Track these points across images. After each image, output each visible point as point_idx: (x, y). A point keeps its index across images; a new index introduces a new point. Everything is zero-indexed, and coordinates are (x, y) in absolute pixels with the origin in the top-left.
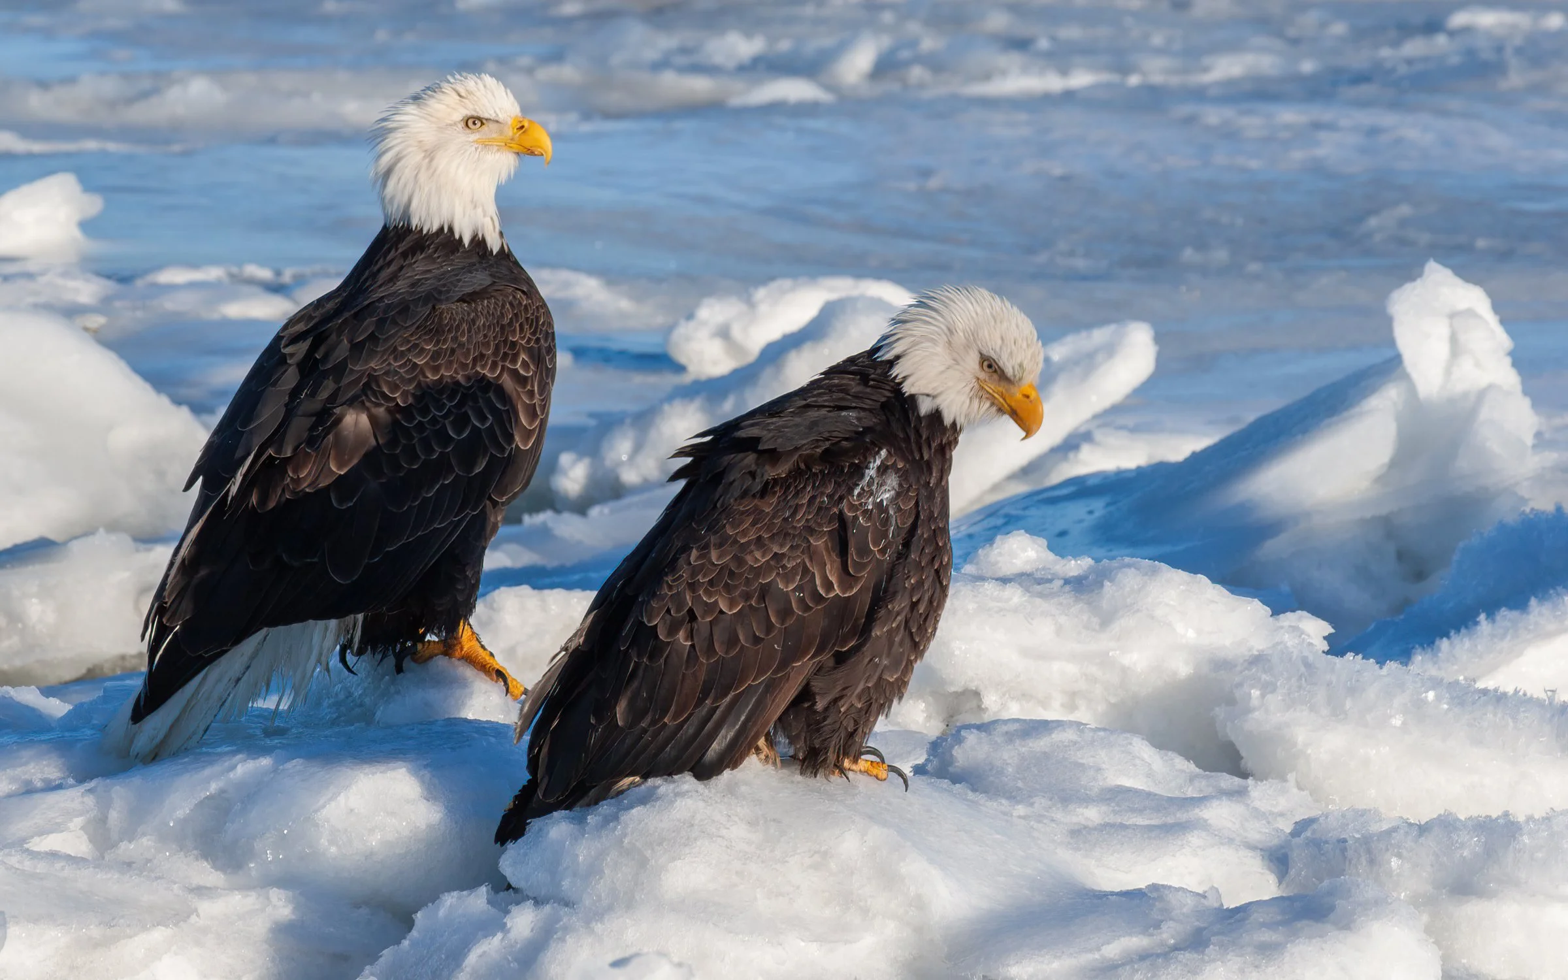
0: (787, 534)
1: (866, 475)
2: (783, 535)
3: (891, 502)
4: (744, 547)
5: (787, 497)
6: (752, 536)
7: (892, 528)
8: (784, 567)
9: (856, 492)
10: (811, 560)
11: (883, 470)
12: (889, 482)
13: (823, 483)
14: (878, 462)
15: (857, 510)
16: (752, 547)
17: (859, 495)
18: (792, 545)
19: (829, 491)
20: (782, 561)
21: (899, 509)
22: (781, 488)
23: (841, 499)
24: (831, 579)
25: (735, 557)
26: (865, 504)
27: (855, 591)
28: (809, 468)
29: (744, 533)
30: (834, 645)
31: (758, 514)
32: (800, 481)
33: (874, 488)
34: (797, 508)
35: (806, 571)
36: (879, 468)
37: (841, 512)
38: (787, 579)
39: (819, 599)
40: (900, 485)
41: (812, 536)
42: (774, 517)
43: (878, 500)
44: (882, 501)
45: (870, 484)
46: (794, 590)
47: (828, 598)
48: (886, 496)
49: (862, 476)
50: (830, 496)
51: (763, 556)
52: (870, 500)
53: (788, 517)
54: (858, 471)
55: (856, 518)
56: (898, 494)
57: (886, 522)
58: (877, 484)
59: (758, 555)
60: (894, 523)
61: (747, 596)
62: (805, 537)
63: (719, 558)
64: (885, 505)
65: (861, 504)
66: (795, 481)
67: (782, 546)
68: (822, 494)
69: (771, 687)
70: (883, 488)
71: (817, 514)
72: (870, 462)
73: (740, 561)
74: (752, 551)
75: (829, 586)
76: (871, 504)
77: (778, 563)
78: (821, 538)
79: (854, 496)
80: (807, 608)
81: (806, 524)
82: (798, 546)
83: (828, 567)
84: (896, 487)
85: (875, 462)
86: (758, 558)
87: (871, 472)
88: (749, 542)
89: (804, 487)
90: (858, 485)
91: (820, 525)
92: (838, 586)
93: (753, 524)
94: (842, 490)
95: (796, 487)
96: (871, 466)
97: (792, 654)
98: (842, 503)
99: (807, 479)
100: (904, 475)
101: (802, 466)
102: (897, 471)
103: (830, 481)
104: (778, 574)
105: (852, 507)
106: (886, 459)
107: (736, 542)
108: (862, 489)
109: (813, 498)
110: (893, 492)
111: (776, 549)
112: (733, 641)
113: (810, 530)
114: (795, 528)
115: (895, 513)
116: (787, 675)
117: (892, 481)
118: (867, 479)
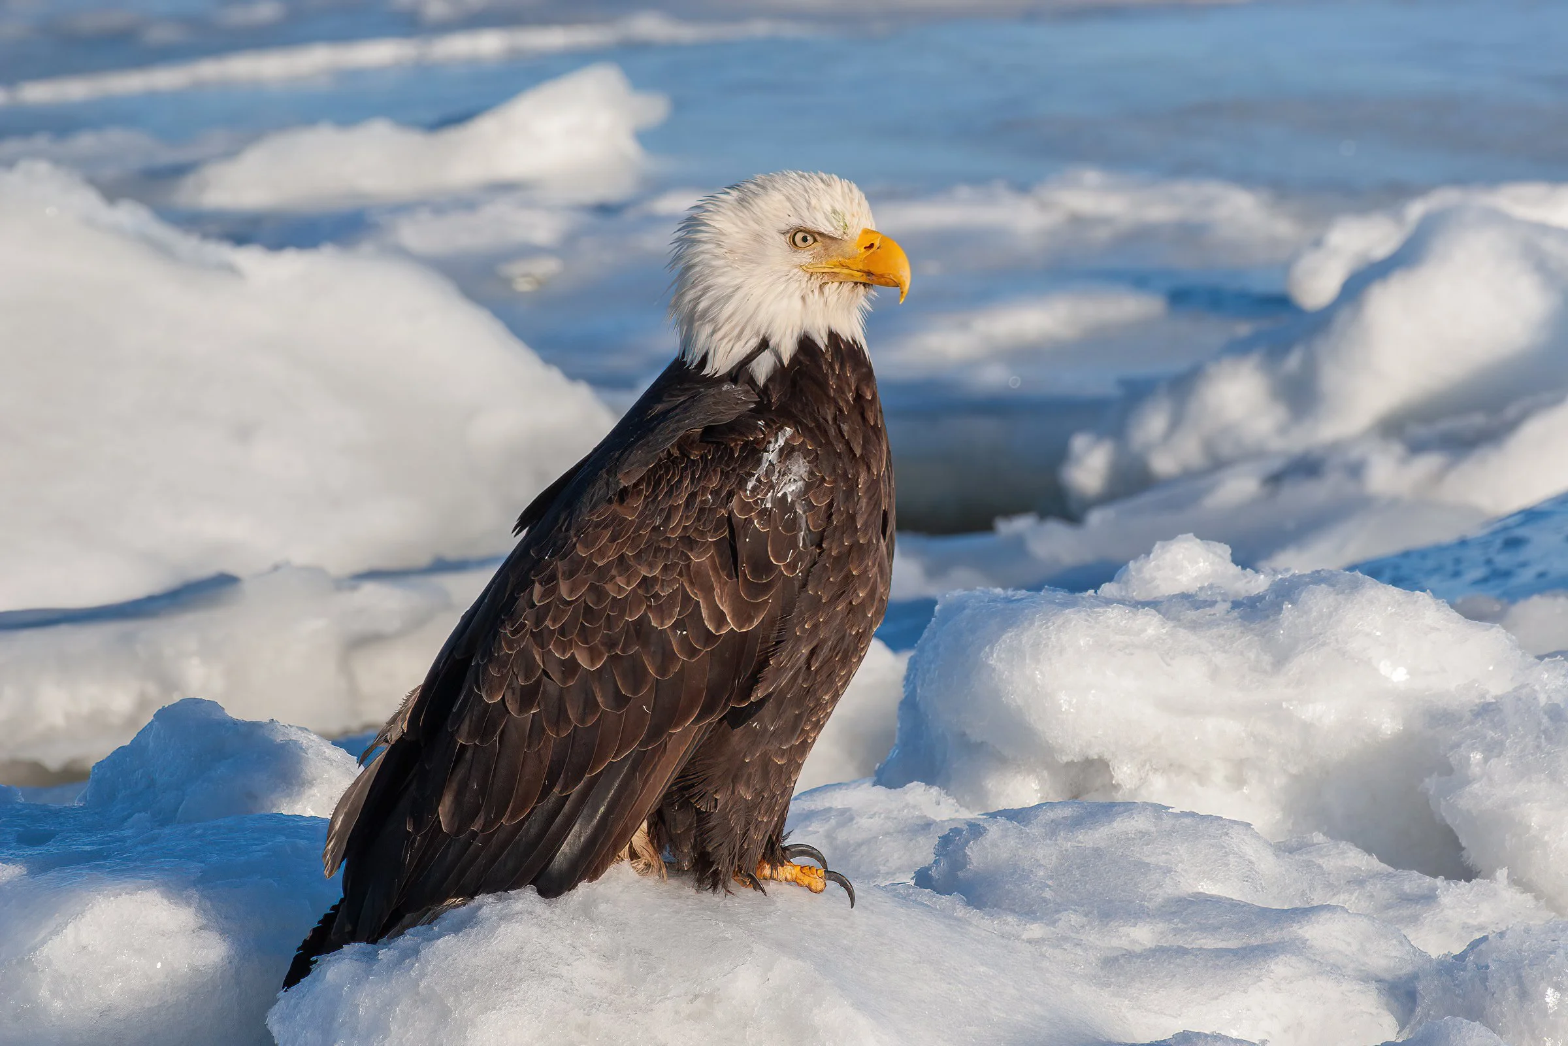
0: (658, 549)
1: (764, 460)
2: (653, 550)
3: (798, 497)
4: (603, 573)
5: (657, 496)
6: (612, 555)
7: (802, 533)
8: (656, 596)
9: (750, 485)
10: (692, 583)
11: (787, 453)
12: (795, 468)
13: (705, 475)
14: (781, 442)
15: (752, 509)
16: (614, 572)
17: (754, 489)
18: (666, 565)
19: (714, 484)
20: (653, 586)
21: (810, 507)
22: (648, 485)
23: (730, 494)
24: (721, 608)
25: (593, 588)
26: (762, 500)
27: (756, 623)
28: (685, 455)
29: (601, 553)
30: (728, 700)
31: (617, 526)
32: (674, 473)
33: (774, 479)
34: (672, 509)
35: (687, 598)
36: (781, 450)
37: (730, 513)
38: (662, 611)
39: (709, 637)
40: (811, 473)
41: (691, 550)
42: (639, 528)
43: (779, 495)
44: (785, 495)
45: (768, 473)
46: (675, 627)
47: (721, 635)
48: (790, 489)
49: (759, 462)
50: (716, 493)
51: (628, 584)
52: (769, 494)
53: (659, 527)
54: (754, 453)
55: (749, 521)
56: (808, 486)
57: (793, 525)
58: (779, 472)
59: (620, 581)
60: (804, 526)
61: (611, 644)
62: (682, 552)
63: (572, 591)
64: (789, 500)
65: (756, 502)
66: (667, 473)
67: (651, 566)
68: (704, 489)
69: (641, 764)
70: (786, 478)
71: (698, 519)
72: (770, 442)
73: (598, 592)
74: (613, 577)
75: (720, 619)
76: (770, 500)
77: (647, 591)
78: (705, 552)
79: (746, 490)
80: (692, 652)
81: (683, 534)
82: (675, 564)
83: (717, 591)
84: (805, 475)
85: (777, 441)
86: (622, 586)
87: (771, 456)
88: (608, 566)
89: (680, 481)
90: (754, 475)
91: (702, 534)
92: (732, 619)
93: (613, 539)
94: (732, 484)
95: (669, 481)
96: (771, 447)
97: (667, 717)
98: (731, 502)
99: (685, 469)
100: (815, 460)
101: (676, 453)
102: (807, 453)
103: (715, 471)
104: (649, 607)
105: (746, 507)
106: (792, 437)
107: (591, 566)
108: (759, 480)
109: (693, 496)
110: (800, 484)
111: (644, 572)
112: (590, 705)
113: (688, 542)
114: (668, 540)
115: (805, 512)
116: (663, 746)
117: (800, 468)
118: (765, 465)
